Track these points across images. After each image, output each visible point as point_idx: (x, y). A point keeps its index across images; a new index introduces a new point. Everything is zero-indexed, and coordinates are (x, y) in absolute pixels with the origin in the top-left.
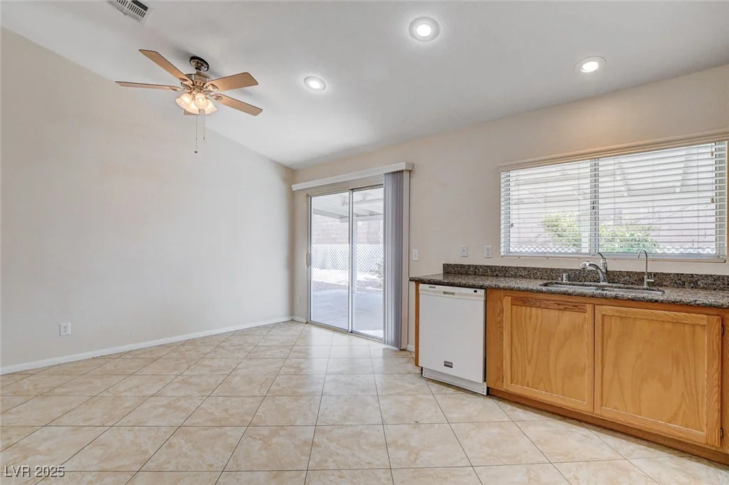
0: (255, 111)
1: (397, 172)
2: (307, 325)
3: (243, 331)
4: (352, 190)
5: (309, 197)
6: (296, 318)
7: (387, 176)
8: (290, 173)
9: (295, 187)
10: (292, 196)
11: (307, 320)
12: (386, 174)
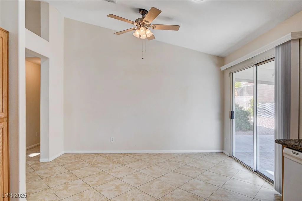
0: (176, 28)
1: (286, 43)
2: (229, 158)
3: (188, 154)
4: (256, 64)
5: (231, 74)
6: (224, 152)
7: (277, 48)
8: (220, 60)
9: (223, 68)
10: (223, 73)
11: (230, 154)
12: (276, 47)
